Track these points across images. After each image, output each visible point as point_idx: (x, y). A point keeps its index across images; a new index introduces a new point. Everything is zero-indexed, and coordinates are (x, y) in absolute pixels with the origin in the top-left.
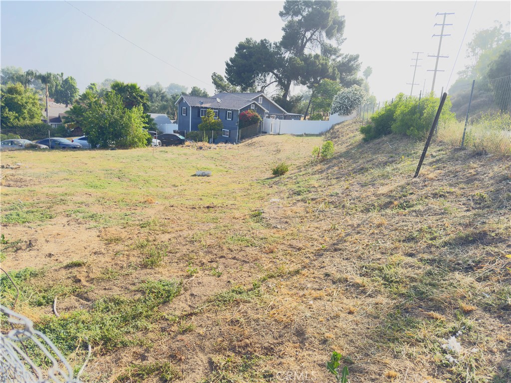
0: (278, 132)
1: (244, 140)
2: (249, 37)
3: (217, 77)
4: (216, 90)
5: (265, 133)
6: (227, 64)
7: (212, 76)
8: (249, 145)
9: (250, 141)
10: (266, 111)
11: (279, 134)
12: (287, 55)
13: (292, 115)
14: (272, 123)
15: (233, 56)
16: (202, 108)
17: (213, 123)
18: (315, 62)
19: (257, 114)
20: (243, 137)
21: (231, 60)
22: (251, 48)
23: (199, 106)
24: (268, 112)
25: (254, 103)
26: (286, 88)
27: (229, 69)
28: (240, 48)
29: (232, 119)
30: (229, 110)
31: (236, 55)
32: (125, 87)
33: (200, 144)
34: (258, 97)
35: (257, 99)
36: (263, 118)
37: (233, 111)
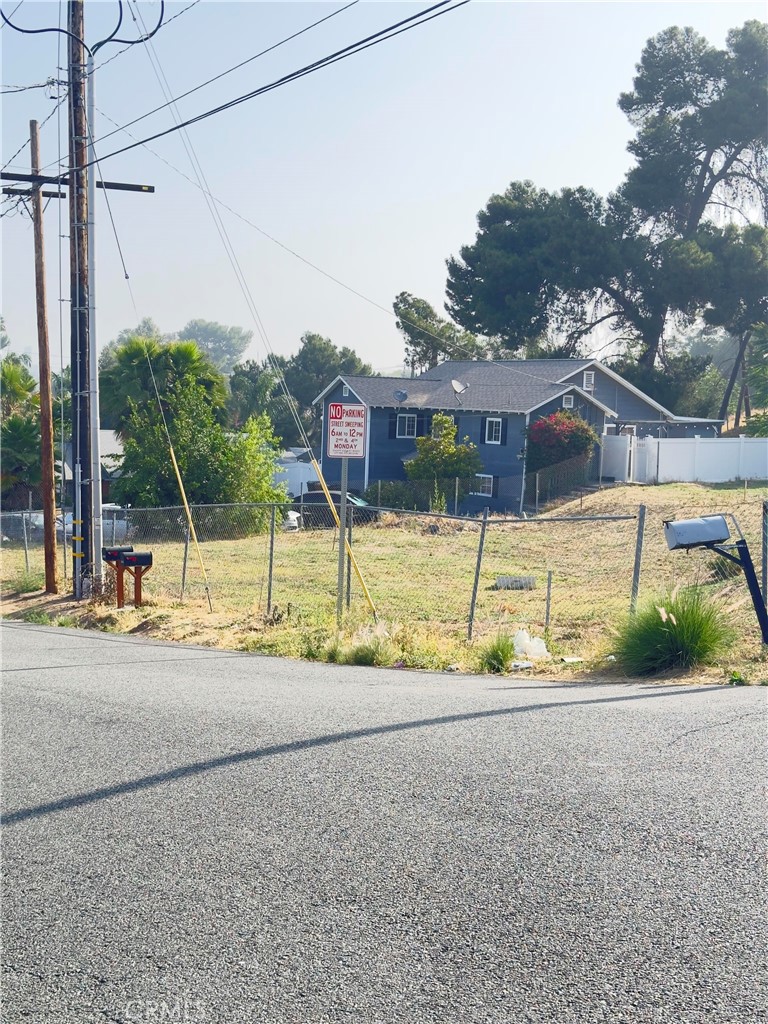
0: (651, 473)
1: (549, 505)
2: (521, 179)
3: (411, 306)
5: (610, 481)
6: (453, 268)
7: (396, 306)
9: (573, 505)
10: (610, 413)
11: (656, 483)
12: (652, 230)
13: (691, 425)
14: (631, 447)
15: (471, 241)
16: (403, 410)
17: (452, 455)
18: (751, 251)
19: (584, 424)
21: (466, 253)
22: (530, 214)
23: (395, 405)
24: (616, 416)
25: (572, 392)
27: (460, 282)
28: (494, 216)
29: (504, 442)
30: (495, 414)
31: (479, 236)
34: (582, 372)
35: (577, 379)
36: (600, 436)
37: (506, 417)
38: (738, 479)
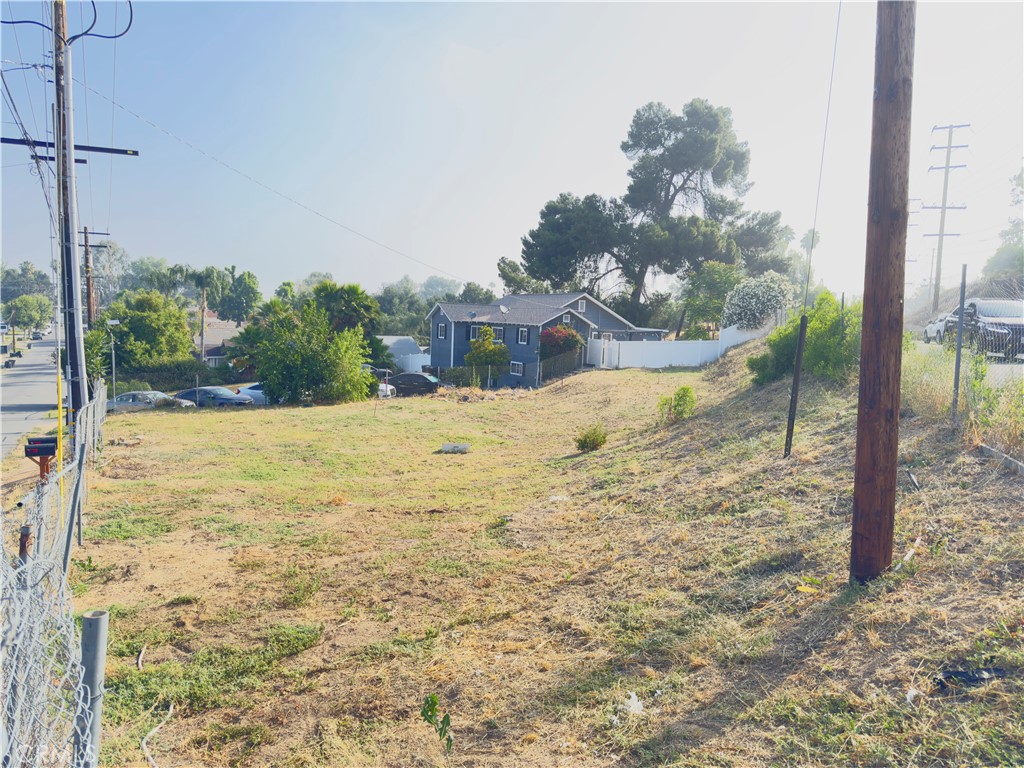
0: (615, 363)
1: (548, 382)
2: (565, 192)
3: (507, 265)
4: (506, 288)
5: (591, 366)
6: (525, 242)
7: (499, 264)
8: (557, 390)
9: (558, 384)
10: (593, 325)
11: (617, 368)
12: (638, 220)
13: (643, 333)
14: (607, 347)
15: (536, 227)
16: (474, 323)
17: (491, 351)
18: (690, 231)
19: (574, 332)
20: (547, 376)
21: (533, 234)
22: (569, 210)
23: (469, 320)
24: (597, 327)
25: (569, 313)
26: (636, 280)
27: (529, 251)
28: (550, 211)
29: (528, 343)
30: (523, 326)
31: (541, 224)
32: (338, 291)
33: (464, 391)
34: (577, 301)
35: (574, 305)
36: (586, 340)
37: (530, 328)
38: (670, 366)
